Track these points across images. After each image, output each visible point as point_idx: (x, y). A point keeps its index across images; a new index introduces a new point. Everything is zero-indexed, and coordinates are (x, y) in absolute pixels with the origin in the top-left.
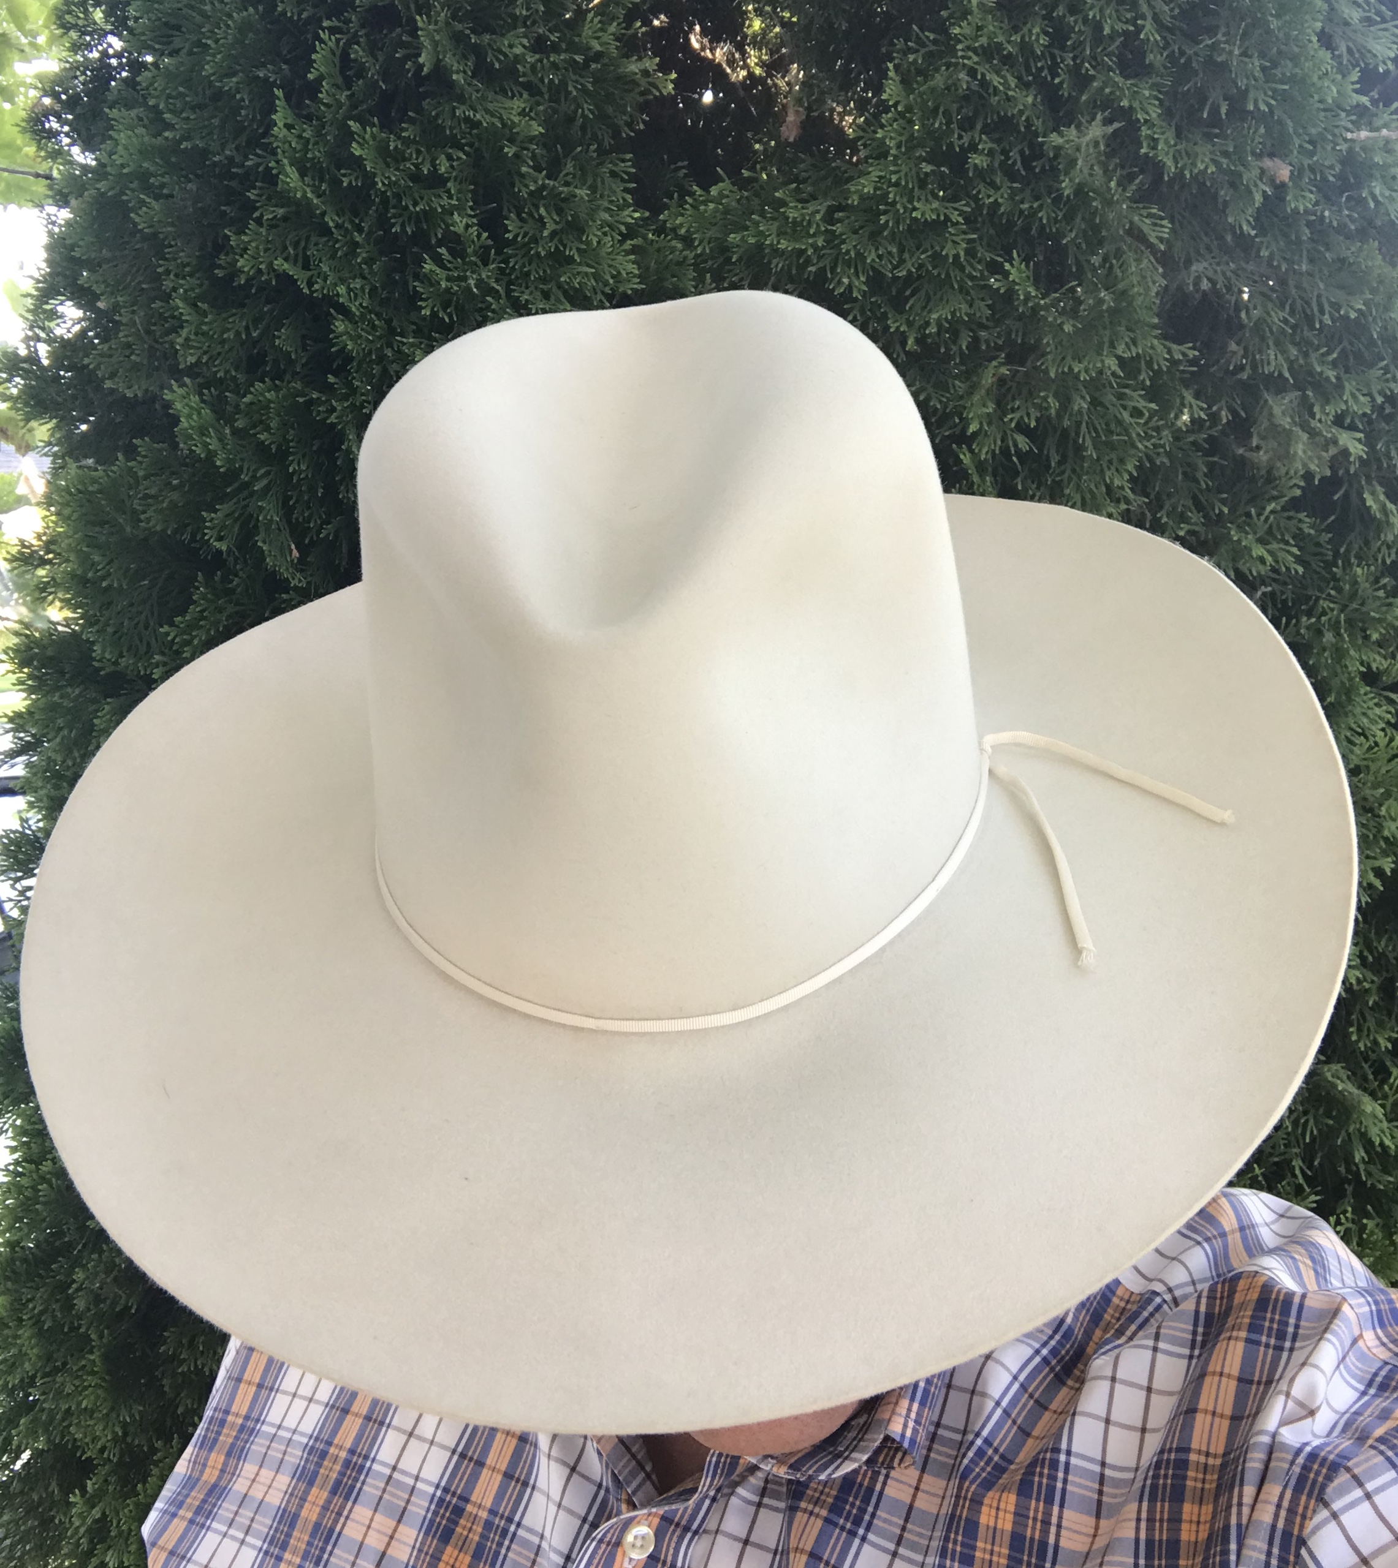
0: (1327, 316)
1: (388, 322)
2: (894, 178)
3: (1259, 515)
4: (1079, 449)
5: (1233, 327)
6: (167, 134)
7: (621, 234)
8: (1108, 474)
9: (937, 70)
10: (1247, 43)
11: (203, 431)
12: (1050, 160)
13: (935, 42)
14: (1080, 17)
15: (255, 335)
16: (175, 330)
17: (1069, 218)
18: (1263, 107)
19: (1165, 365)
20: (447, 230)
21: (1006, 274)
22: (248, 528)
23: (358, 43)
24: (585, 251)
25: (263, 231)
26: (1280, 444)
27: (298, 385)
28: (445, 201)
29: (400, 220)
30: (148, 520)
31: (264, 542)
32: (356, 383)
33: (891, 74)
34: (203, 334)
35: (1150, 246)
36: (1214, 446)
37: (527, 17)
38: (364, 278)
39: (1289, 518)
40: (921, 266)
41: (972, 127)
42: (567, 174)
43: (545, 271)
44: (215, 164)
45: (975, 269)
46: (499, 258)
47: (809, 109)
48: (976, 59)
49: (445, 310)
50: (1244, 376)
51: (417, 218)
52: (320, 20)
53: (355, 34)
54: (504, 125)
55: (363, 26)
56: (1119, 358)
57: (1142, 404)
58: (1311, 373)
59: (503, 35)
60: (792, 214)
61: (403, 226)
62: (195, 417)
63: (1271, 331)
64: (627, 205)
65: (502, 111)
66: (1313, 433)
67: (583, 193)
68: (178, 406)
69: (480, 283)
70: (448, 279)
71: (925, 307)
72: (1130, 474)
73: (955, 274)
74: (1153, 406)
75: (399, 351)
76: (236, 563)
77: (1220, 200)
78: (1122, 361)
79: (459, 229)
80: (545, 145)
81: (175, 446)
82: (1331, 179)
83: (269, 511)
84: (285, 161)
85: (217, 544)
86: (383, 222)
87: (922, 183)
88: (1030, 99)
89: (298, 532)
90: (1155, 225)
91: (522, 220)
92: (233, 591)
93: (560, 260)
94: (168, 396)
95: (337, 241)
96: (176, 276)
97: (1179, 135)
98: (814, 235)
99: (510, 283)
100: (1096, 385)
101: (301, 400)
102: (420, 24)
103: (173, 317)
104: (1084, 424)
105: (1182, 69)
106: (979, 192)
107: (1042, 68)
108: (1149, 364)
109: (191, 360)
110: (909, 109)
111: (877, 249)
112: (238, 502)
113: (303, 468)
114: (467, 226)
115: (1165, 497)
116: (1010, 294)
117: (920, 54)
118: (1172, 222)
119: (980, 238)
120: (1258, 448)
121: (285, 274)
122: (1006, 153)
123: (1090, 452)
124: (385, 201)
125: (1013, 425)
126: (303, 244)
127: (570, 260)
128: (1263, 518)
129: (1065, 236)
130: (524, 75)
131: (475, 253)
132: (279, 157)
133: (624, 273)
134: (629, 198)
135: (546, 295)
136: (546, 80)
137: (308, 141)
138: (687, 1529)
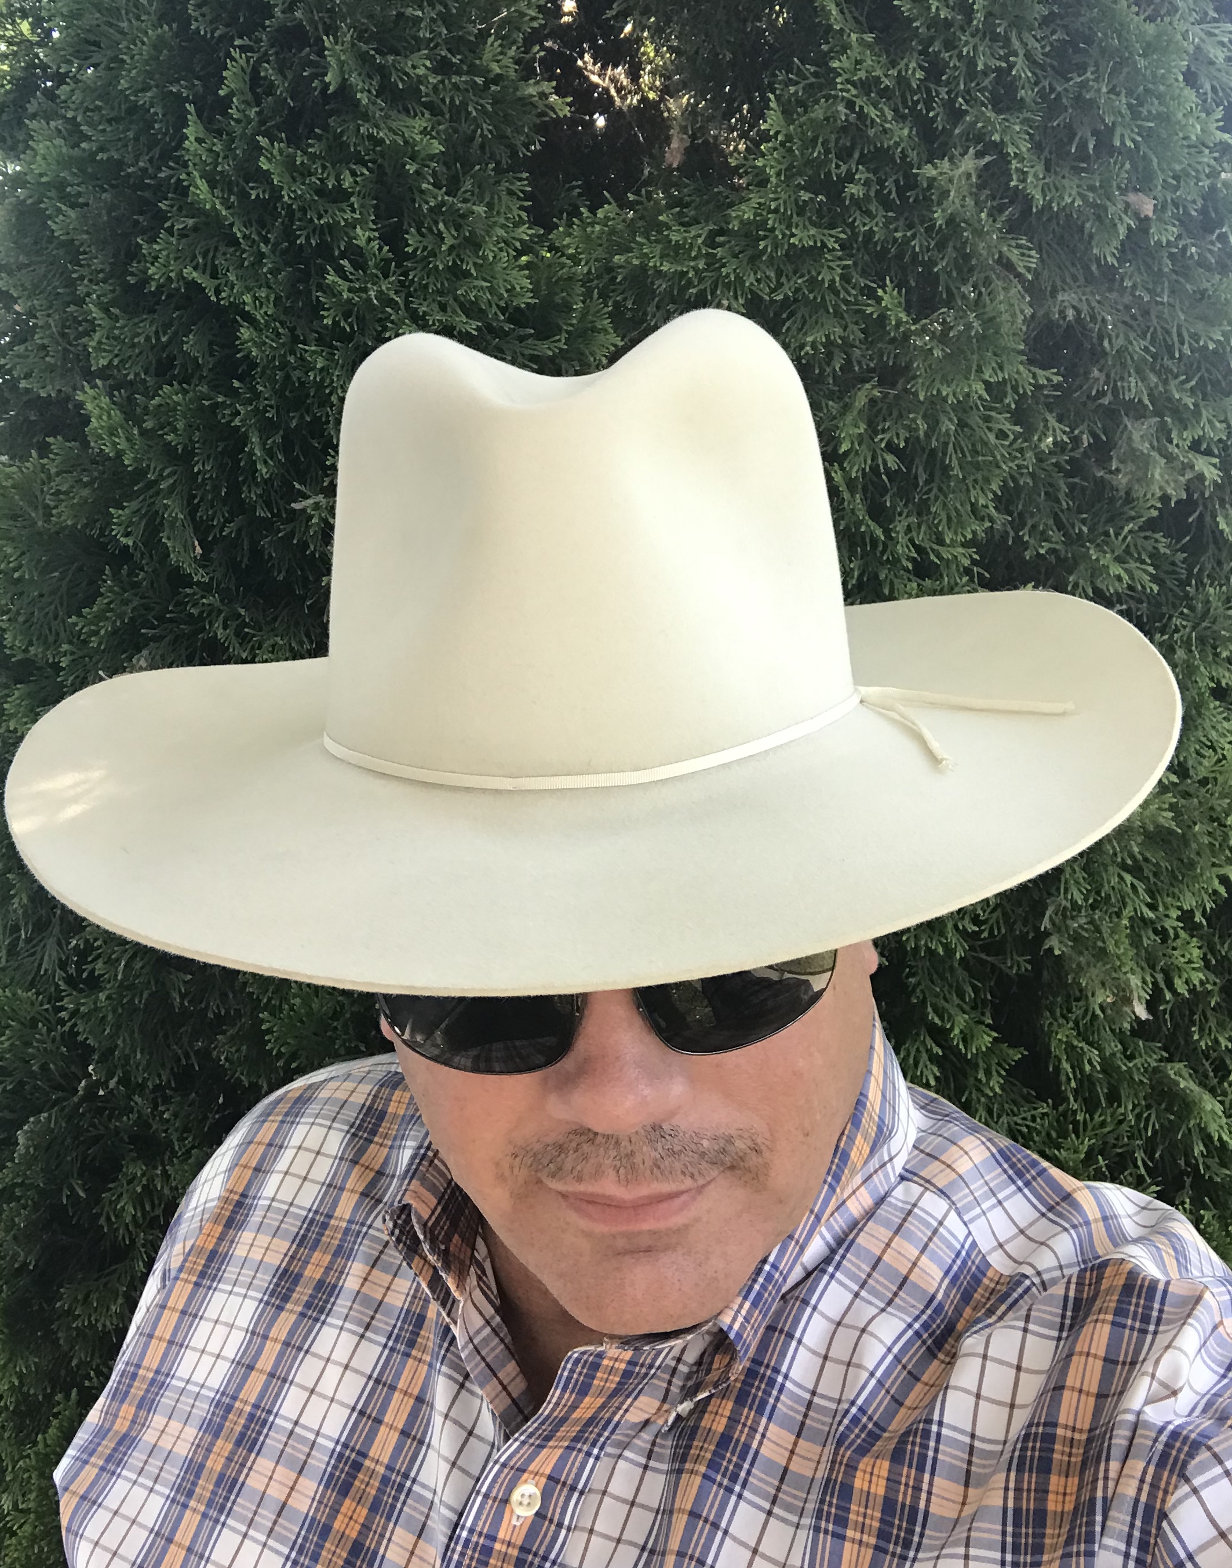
0: (1186, 346)
1: (292, 330)
2: (773, 206)
3: (1117, 535)
4: (946, 469)
5: (1097, 355)
6: (83, 145)
7: (516, 250)
8: (973, 493)
9: (817, 102)
10: (1115, 82)
11: (112, 432)
12: (924, 191)
13: (815, 74)
14: (956, 52)
15: (164, 339)
16: (87, 334)
17: (941, 246)
18: (1129, 143)
19: (1029, 389)
20: (350, 244)
21: (879, 300)
22: (154, 525)
23: (268, 62)
24: (482, 265)
25: (173, 240)
26: (1138, 468)
27: (204, 389)
28: (348, 215)
29: (305, 233)
30: (60, 515)
31: (169, 539)
32: (260, 388)
33: (773, 105)
34: (116, 338)
35: (1018, 275)
36: (1076, 468)
37: (431, 40)
38: (269, 287)
39: (1146, 538)
40: (797, 290)
41: (850, 155)
42: (465, 192)
43: (442, 284)
44: (129, 175)
45: (850, 295)
46: (399, 272)
47: (693, 137)
48: (854, 92)
49: (346, 321)
50: (1106, 401)
51: (321, 231)
52: (232, 39)
53: (266, 54)
54: (406, 142)
55: (272, 46)
56: (987, 383)
57: (1007, 426)
58: (1170, 399)
59: (406, 57)
60: (675, 237)
61: (308, 238)
62: (105, 417)
63: (1132, 358)
64: (522, 222)
65: (405, 130)
66: (1169, 458)
67: (480, 209)
68: (89, 406)
69: (380, 294)
70: (350, 290)
71: (801, 330)
72: (994, 493)
73: (830, 298)
74: (1018, 429)
75: (302, 359)
76: (142, 558)
77: (1086, 232)
78: (988, 386)
79: (361, 242)
80: (445, 164)
81: (85, 444)
82: (1194, 213)
83: (174, 509)
84: (196, 174)
85: (124, 540)
86: (289, 234)
87: (800, 209)
88: (906, 132)
89: (202, 530)
90: (1023, 255)
91: (422, 235)
92: (137, 585)
93: (457, 273)
94: (80, 397)
95: (244, 251)
96: (90, 281)
97: (1048, 169)
98: (695, 258)
99: (409, 295)
100: (963, 407)
101: (207, 403)
102: (327, 44)
103: (87, 321)
104: (951, 446)
105: (1051, 105)
106: (855, 220)
107: (918, 101)
108: (1015, 389)
109: (103, 362)
110: (790, 139)
111: (755, 273)
112: (144, 500)
113: (208, 468)
114: (369, 240)
115: (1027, 515)
116: (883, 318)
117: (801, 85)
118: (1040, 251)
119: (855, 264)
120: (1118, 470)
121: (194, 282)
122: (881, 182)
123: (956, 471)
124: (291, 213)
125: (883, 445)
126: (211, 254)
127: (467, 274)
128: (1120, 538)
129: (936, 265)
130: (427, 95)
131: (376, 266)
132: (191, 169)
133: (518, 289)
134: (524, 215)
135: (443, 308)
136: (448, 101)
137: (218, 155)
138: (573, 1489)
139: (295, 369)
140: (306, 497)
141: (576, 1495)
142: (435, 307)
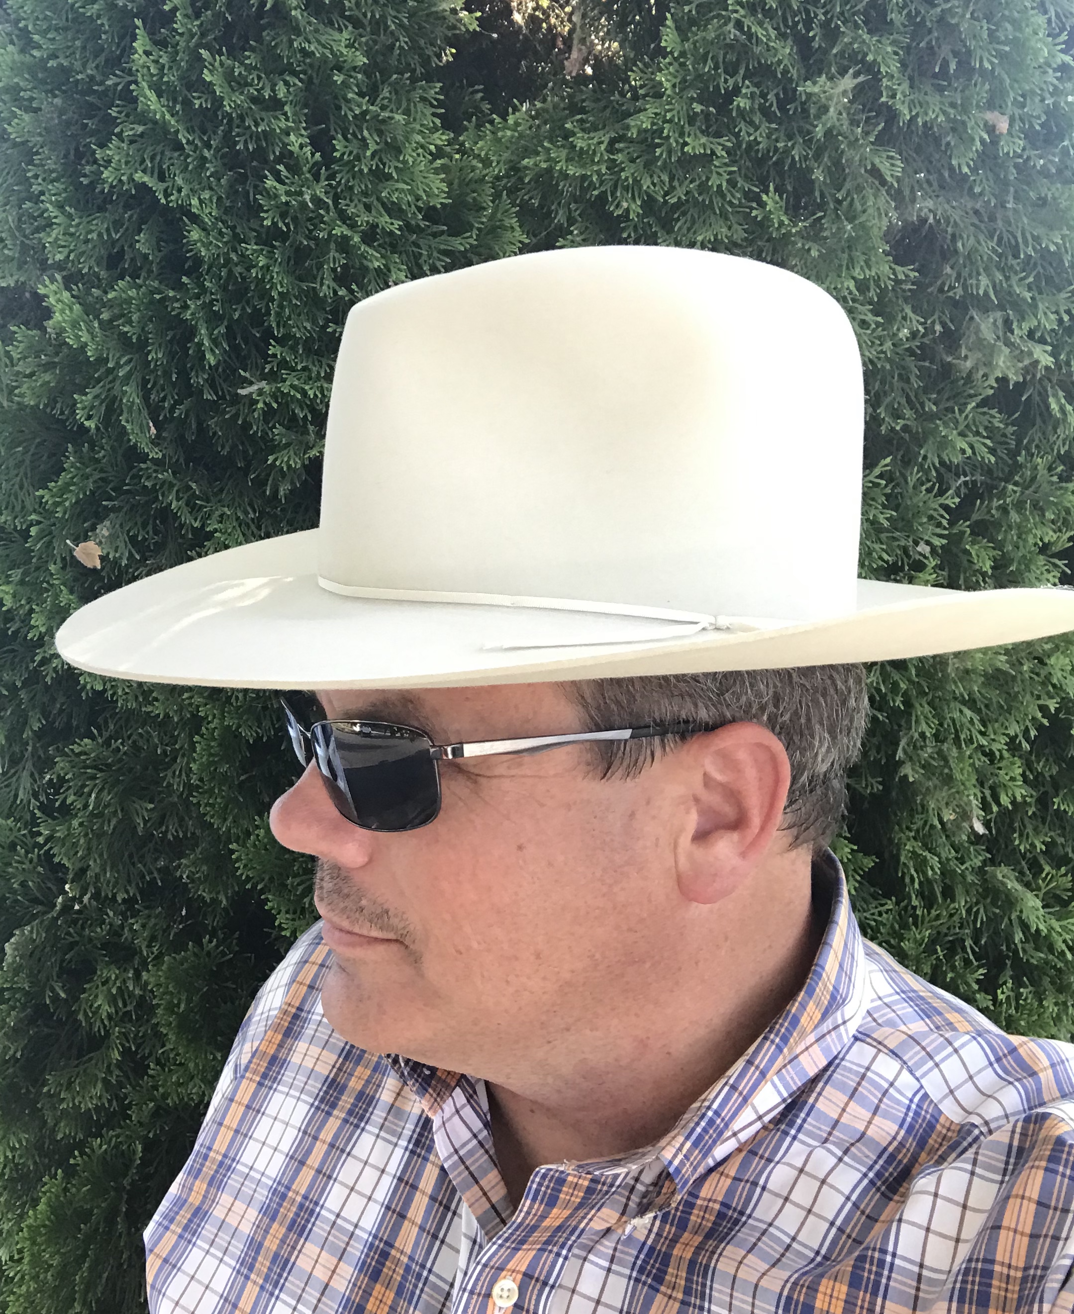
2: (668, 116)
3: (960, 412)
6: (35, 53)
7: (431, 154)
9: (709, 21)
11: (75, 326)
12: (802, 103)
15: (115, 236)
16: (45, 230)
18: (987, 66)
19: (890, 284)
21: (763, 204)
22: (113, 409)
24: (401, 170)
25: (125, 146)
27: (156, 284)
28: (283, 124)
29: (243, 139)
30: (22, 395)
31: (127, 421)
32: (207, 284)
33: (669, 23)
35: (886, 183)
36: (925, 353)
38: (211, 189)
39: (983, 414)
40: (688, 193)
41: (736, 73)
42: (384, 99)
43: (366, 186)
44: (78, 81)
45: (735, 198)
46: (328, 175)
49: (283, 221)
50: (957, 296)
51: (257, 137)
56: (855, 280)
57: (870, 318)
60: (580, 144)
61: (246, 142)
62: (67, 312)
64: (435, 129)
65: (332, 43)
66: (1012, 347)
67: (399, 117)
68: (51, 300)
69: (314, 197)
71: (691, 229)
73: (717, 200)
74: (880, 319)
75: (243, 255)
76: (102, 438)
77: (942, 144)
78: (857, 282)
80: (368, 74)
82: (1038, 128)
83: (131, 394)
84: (144, 84)
85: (87, 423)
87: (692, 119)
88: (787, 50)
89: (155, 412)
90: (891, 165)
92: (98, 461)
93: (380, 176)
94: (41, 290)
95: (188, 156)
96: (44, 180)
97: (913, 87)
98: (598, 163)
99: (337, 196)
101: (158, 297)
103: (43, 218)
105: (917, 28)
106: (740, 130)
107: (798, 22)
108: (878, 284)
109: (60, 257)
110: (682, 55)
111: (651, 177)
112: (104, 386)
113: (160, 356)
114: (301, 147)
115: (883, 395)
116: (766, 220)
117: (694, 6)
118: (905, 162)
119: (740, 170)
120: (966, 357)
121: (144, 183)
122: (765, 96)
126: (158, 158)
127: (389, 177)
128: (964, 415)
129: (813, 173)
130: (350, 9)
131: (309, 171)
132: (139, 80)
133: (435, 191)
135: (368, 208)
136: (369, 15)
137: (163, 66)
138: (545, 1284)
139: (236, 265)
140: (251, 383)
141: (547, 1289)
142: (361, 207)
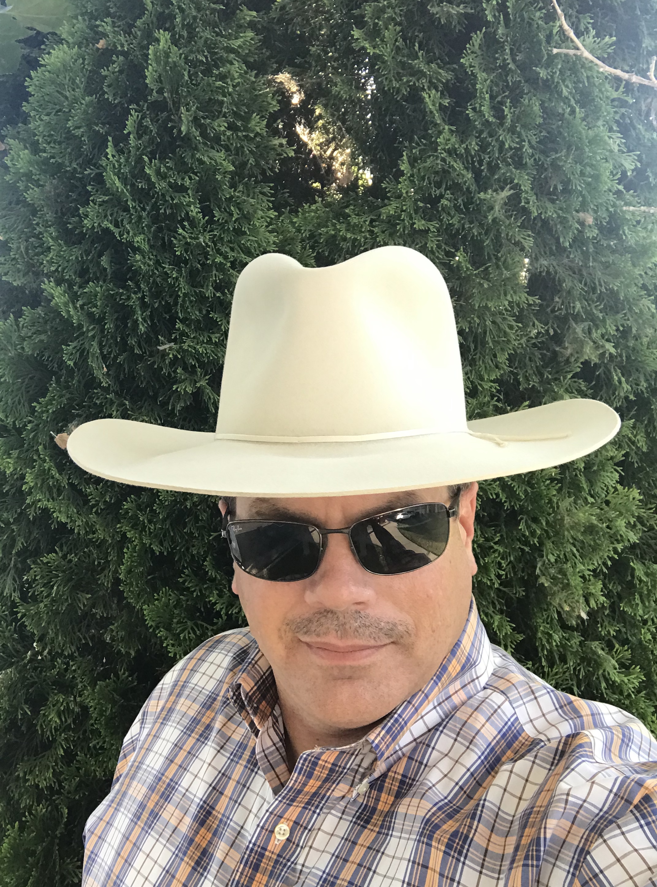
0: (603, 288)
1: (156, 258)
2: (404, 208)
3: (564, 379)
5: (559, 290)
7: (267, 222)
9: (427, 158)
11: (66, 305)
12: (477, 205)
13: (425, 144)
14: (495, 138)
18: (579, 188)
20: (187, 214)
22: (84, 355)
23: (147, 118)
24: (252, 229)
25: (96, 207)
26: (578, 347)
27: (111, 285)
28: (187, 200)
29: (164, 207)
31: (91, 362)
33: (404, 158)
34: (60, 256)
35: (524, 249)
38: (144, 234)
39: (574, 382)
41: (441, 187)
43: (231, 238)
45: (440, 255)
48: (445, 154)
49: (186, 253)
50: (562, 313)
51: (173, 207)
54: (216, 164)
57: (514, 323)
58: (591, 314)
59: (215, 121)
60: (353, 221)
63: (577, 293)
65: (216, 157)
70: (189, 238)
74: (520, 325)
79: (194, 214)
83: (95, 347)
85: (69, 362)
86: (156, 207)
87: (417, 210)
88: (470, 176)
89: (106, 359)
90: (527, 239)
91: (222, 212)
93: (239, 232)
94: (44, 286)
95: (132, 215)
97: (538, 198)
98: (363, 232)
101: (112, 293)
102: (182, 111)
104: (488, 332)
105: (540, 167)
106: (443, 218)
107: (475, 161)
108: (518, 305)
109: (53, 269)
110: (412, 175)
112: (79, 342)
113: (111, 326)
114: (197, 213)
116: (458, 267)
120: (567, 348)
121: (107, 229)
122: (457, 200)
123: (491, 345)
124: (157, 197)
127: (245, 233)
128: (566, 381)
131: (201, 227)
133: (271, 243)
134: (271, 205)
135: (232, 249)
136: (234, 144)
137: (122, 164)
138: (306, 828)
140: (165, 344)
141: (307, 831)
